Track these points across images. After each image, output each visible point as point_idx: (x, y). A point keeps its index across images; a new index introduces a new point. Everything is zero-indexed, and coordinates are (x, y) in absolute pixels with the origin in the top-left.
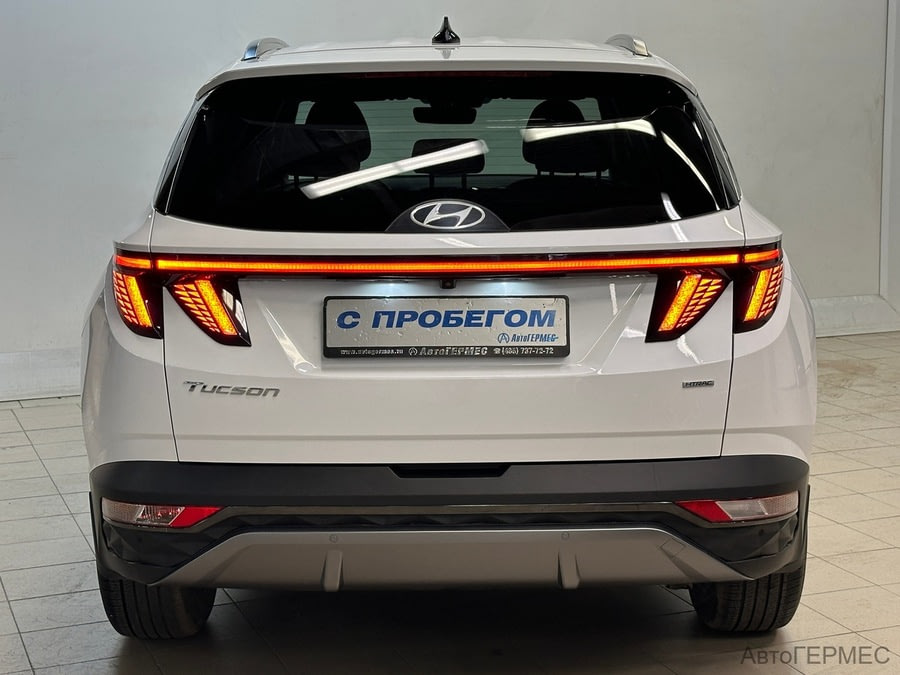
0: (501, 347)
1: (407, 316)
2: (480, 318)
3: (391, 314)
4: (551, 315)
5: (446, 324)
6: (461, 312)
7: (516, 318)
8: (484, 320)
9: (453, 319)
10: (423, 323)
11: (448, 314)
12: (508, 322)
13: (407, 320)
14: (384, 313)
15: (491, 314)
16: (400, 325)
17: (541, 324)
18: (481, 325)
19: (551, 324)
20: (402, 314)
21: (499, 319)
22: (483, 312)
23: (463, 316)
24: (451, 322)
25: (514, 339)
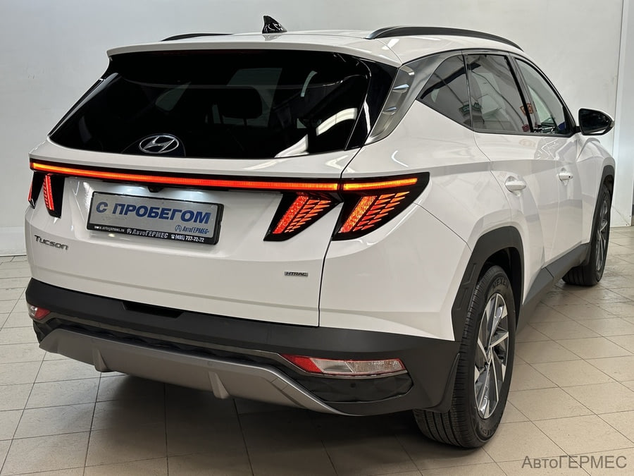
0: (175, 234)
1: (131, 208)
2: (168, 214)
3: (123, 206)
4: (208, 215)
5: (150, 216)
6: (158, 209)
7: (187, 216)
8: (170, 216)
9: (154, 212)
10: (138, 214)
11: (152, 208)
12: (183, 218)
13: (131, 211)
14: (120, 205)
15: (175, 211)
16: (126, 214)
17: (201, 222)
18: (167, 218)
19: (206, 222)
20: (129, 206)
21: (178, 215)
22: (170, 210)
23: (159, 211)
24: (153, 214)
25: (184, 230)
